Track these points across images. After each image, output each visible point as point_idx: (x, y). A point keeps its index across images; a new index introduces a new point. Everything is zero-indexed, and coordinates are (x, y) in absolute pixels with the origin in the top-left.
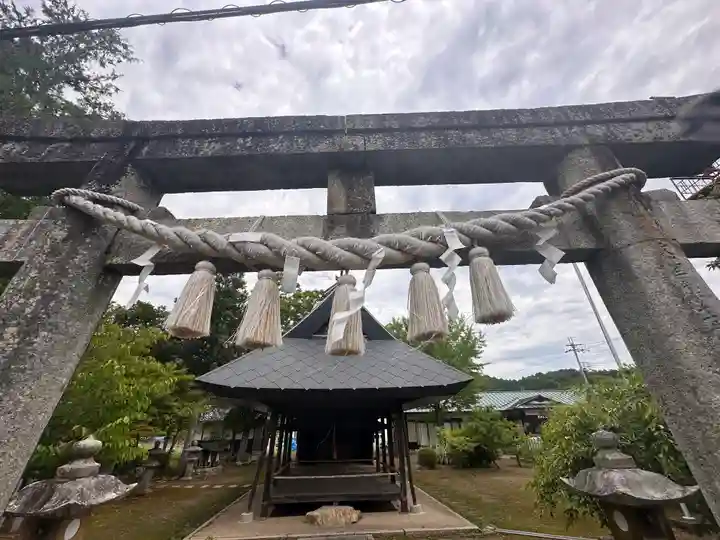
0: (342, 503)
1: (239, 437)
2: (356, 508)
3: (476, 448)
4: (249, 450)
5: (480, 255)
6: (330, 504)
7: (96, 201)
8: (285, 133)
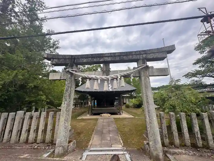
0: (107, 113)
1: (82, 101)
2: (110, 114)
3: (139, 104)
4: (85, 104)
5: (122, 78)
6: (105, 113)
7: (71, 70)
8: (96, 57)
